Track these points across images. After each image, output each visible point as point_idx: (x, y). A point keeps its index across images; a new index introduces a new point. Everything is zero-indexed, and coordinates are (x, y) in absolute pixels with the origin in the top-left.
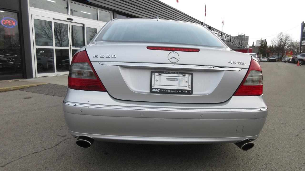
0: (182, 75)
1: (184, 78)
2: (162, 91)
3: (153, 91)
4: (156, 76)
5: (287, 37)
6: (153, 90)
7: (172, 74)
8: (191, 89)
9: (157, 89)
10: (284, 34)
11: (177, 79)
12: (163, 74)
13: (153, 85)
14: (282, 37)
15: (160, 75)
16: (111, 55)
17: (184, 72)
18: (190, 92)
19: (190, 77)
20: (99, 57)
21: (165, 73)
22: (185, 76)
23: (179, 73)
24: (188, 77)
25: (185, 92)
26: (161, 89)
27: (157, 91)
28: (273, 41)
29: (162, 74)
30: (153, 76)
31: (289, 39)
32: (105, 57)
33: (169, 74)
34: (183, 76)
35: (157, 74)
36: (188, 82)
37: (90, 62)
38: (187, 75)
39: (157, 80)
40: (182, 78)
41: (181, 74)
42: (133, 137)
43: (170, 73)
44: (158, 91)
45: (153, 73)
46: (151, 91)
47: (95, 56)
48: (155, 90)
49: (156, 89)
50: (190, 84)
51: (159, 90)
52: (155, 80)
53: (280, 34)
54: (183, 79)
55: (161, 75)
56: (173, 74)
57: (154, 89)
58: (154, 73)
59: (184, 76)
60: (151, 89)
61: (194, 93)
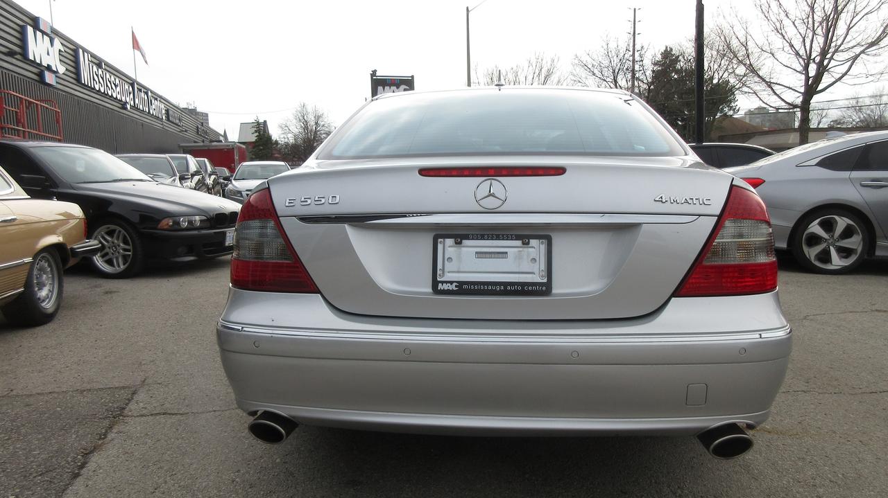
0: (519, 243)
1: (526, 250)
2: (465, 289)
3: (439, 289)
4: (448, 247)
5: (318, 118)
6: (440, 287)
7: (492, 239)
8: (545, 280)
9: (451, 283)
10: (310, 109)
11: (506, 253)
12: (466, 242)
13: (439, 272)
14: (305, 117)
15: (458, 243)
16: (327, 198)
17: (523, 234)
18: (544, 288)
19: (543, 248)
20: (297, 203)
21: (473, 239)
22: (528, 243)
23: (512, 235)
24: (537, 247)
25: (530, 288)
26: (461, 284)
27: (451, 289)
28: (285, 128)
29: (463, 241)
30: (440, 247)
31: (323, 123)
32: (314, 202)
33: (484, 239)
34: (523, 244)
35: (450, 242)
36: (538, 260)
37: (278, 217)
38: (533, 242)
39: (450, 259)
40: (521, 249)
41: (518, 238)
42: (389, 413)
43: (486, 237)
44: (453, 287)
45: (440, 240)
46: (436, 291)
47: (288, 201)
48: (446, 287)
49: (447, 282)
50: (543, 266)
51: (456, 286)
52: (446, 257)
53: (299, 109)
54: (523, 253)
55: (460, 243)
56: (496, 239)
57: (443, 282)
58: (442, 240)
59: (526, 244)
60: (435, 283)
61: (554, 291)
